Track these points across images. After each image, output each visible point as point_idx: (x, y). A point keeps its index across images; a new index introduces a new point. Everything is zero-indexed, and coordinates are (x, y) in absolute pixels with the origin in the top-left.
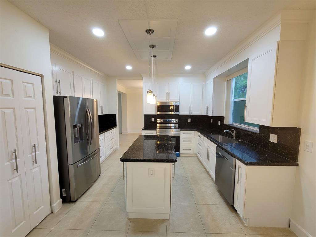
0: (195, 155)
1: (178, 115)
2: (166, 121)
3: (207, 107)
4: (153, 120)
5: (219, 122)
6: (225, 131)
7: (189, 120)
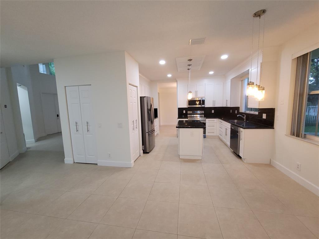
0: (218, 137)
1: (204, 107)
2: (195, 112)
3: (227, 100)
4: (184, 112)
5: (236, 111)
6: (238, 116)
7: (213, 111)
